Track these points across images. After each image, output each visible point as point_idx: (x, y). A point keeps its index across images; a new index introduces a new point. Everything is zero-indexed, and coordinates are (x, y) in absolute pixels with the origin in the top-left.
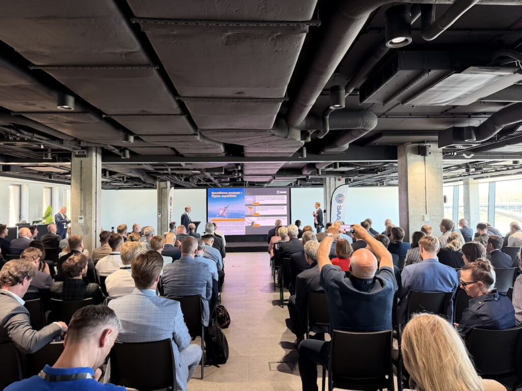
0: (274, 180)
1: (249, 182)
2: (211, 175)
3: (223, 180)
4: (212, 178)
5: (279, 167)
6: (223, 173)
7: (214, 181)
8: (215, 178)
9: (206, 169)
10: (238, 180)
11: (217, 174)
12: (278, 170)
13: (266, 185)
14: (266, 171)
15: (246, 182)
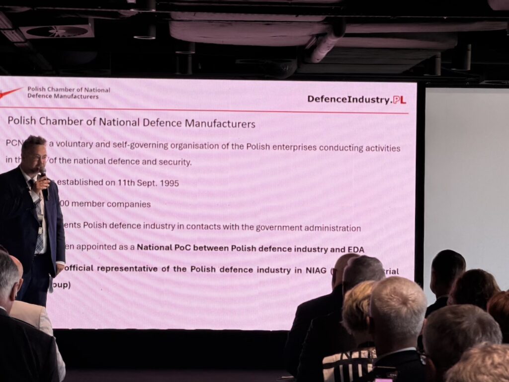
7: (11, 36)
10: (144, 32)
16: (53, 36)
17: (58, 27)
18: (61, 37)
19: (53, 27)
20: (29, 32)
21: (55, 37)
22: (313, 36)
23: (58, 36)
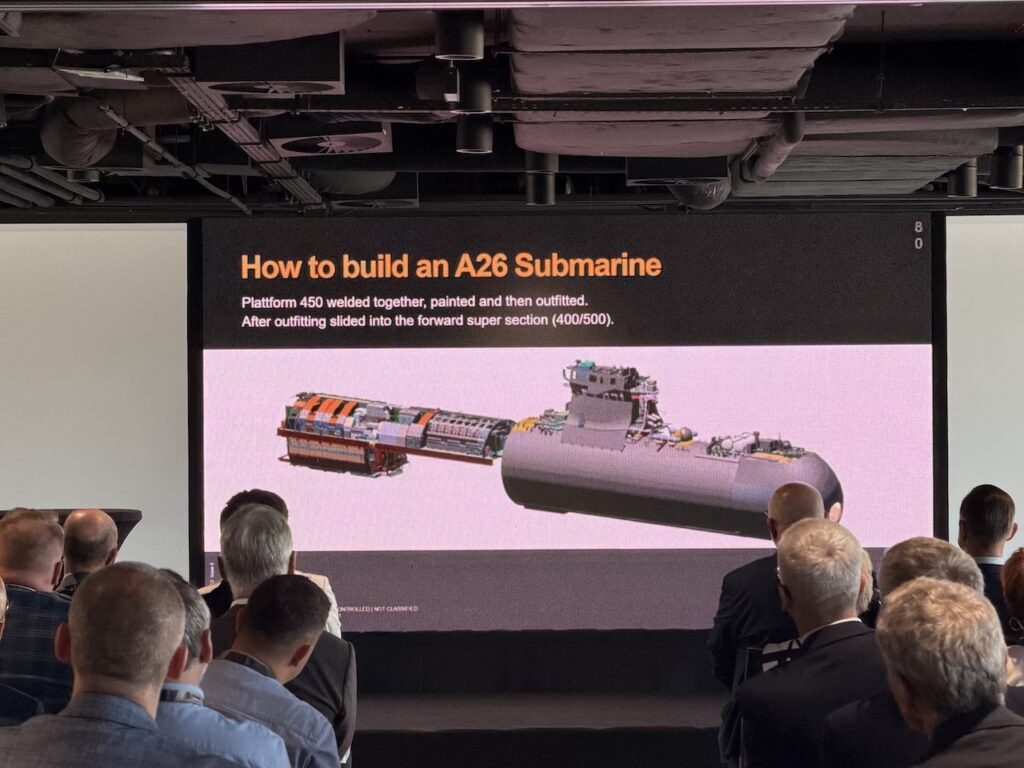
0: (790, 148)
1: (565, 160)
2: (232, 102)
3: (335, 144)
4: (240, 132)
5: (821, 41)
6: (339, 88)
7: (257, 153)
8: (267, 130)
9: (191, 51)
10: (472, 143)
11: (281, 90)
12: (810, 59)
13: (721, 190)
14: (709, 65)
15: (540, 159)
16: (325, 151)
17: (332, 137)
18: (337, 153)
19: (324, 137)
20: (285, 146)
21: (327, 153)
22: (752, 141)
23: (334, 152)
